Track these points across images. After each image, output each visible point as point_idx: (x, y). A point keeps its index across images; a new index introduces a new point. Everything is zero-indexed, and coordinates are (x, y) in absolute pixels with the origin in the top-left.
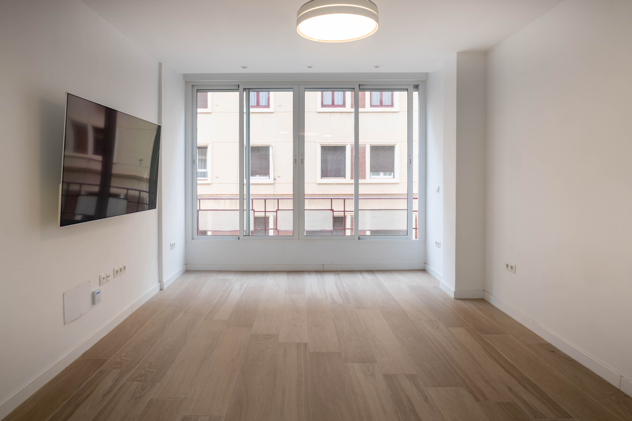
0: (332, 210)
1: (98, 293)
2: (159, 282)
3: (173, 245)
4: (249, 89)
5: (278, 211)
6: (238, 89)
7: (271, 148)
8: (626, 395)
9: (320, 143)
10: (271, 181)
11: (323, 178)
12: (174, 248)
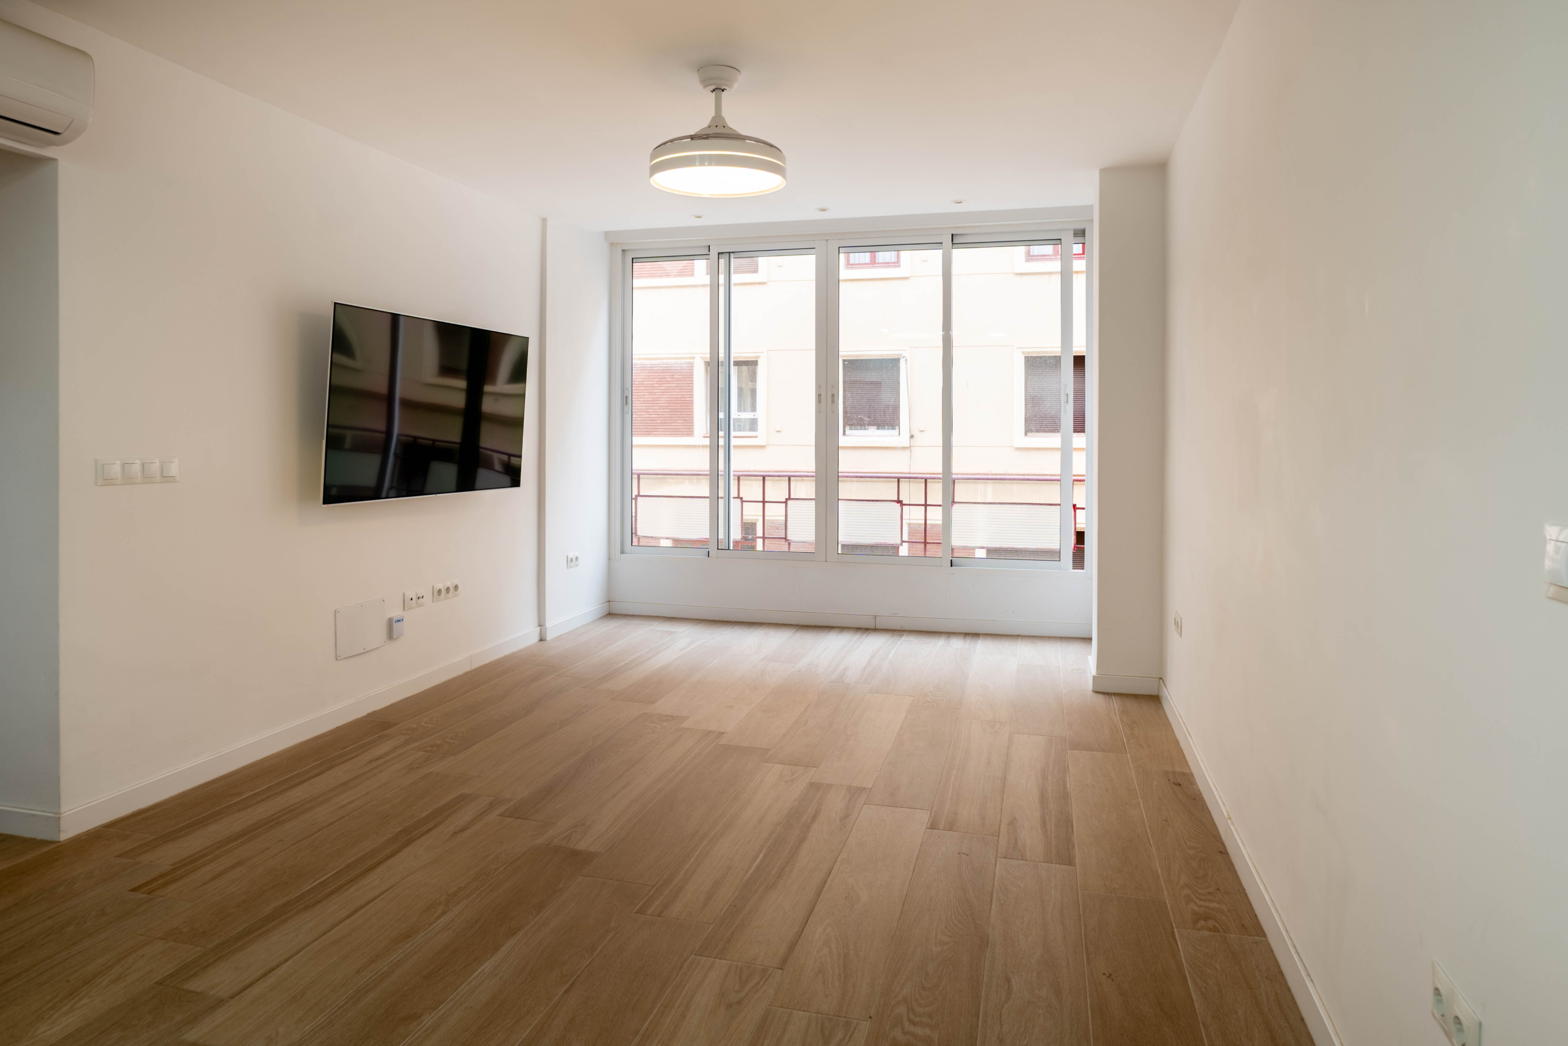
0: (899, 502)
1: (399, 621)
2: (539, 626)
3: (572, 560)
4: (729, 253)
5: (789, 502)
6: (708, 253)
7: (902, 362)
8: (1223, 851)
9: (1023, 350)
10: (904, 440)
11: (1029, 434)
12: (577, 566)
